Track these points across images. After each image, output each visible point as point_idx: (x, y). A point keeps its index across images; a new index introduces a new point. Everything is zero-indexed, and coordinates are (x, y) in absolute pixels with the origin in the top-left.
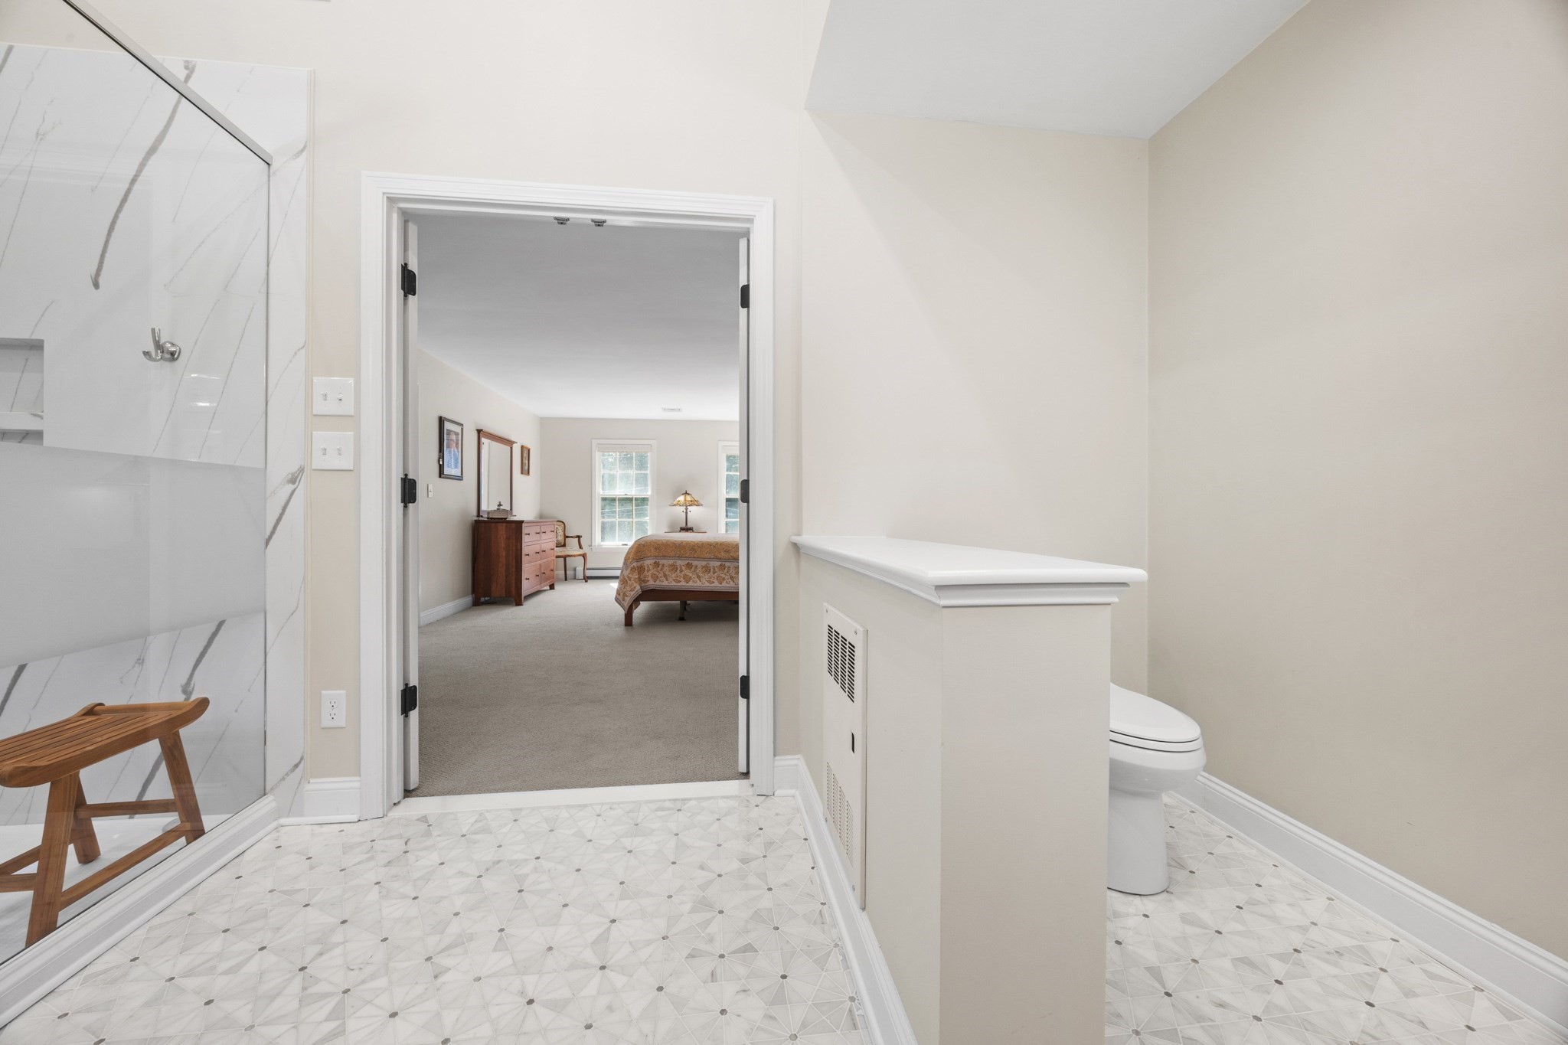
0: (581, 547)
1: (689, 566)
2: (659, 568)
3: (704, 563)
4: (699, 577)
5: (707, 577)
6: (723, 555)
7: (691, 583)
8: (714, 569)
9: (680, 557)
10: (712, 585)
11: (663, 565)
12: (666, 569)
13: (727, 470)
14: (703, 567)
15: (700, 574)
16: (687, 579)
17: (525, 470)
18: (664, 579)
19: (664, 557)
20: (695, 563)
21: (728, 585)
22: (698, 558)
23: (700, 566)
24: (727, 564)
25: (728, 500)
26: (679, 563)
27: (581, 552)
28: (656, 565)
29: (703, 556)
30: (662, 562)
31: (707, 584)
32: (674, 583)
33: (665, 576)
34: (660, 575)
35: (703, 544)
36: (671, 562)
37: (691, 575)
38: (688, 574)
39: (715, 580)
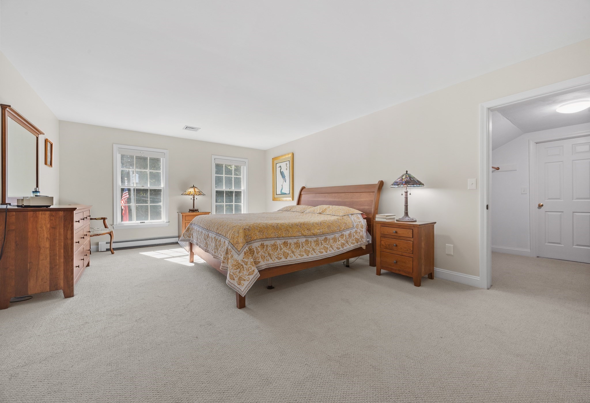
0: (106, 227)
1: (285, 244)
2: (265, 249)
3: (295, 241)
4: (293, 252)
5: (298, 251)
6: (306, 232)
7: (289, 259)
8: (302, 244)
9: (278, 238)
10: (303, 258)
11: (267, 246)
12: (269, 248)
13: (216, 173)
14: (295, 244)
15: (294, 250)
16: (286, 255)
17: (49, 163)
18: (269, 258)
19: (267, 238)
20: (290, 241)
21: (313, 256)
22: (290, 237)
23: (293, 243)
24: (310, 239)
25: (217, 192)
26: (279, 242)
27: (107, 231)
28: (262, 245)
29: (295, 235)
30: (266, 243)
31: (300, 257)
32: (277, 261)
33: (270, 255)
34: (266, 255)
35: (292, 225)
36: (273, 242)
37: (288, 251)
38: (286, 251)
39: (304, 254)
